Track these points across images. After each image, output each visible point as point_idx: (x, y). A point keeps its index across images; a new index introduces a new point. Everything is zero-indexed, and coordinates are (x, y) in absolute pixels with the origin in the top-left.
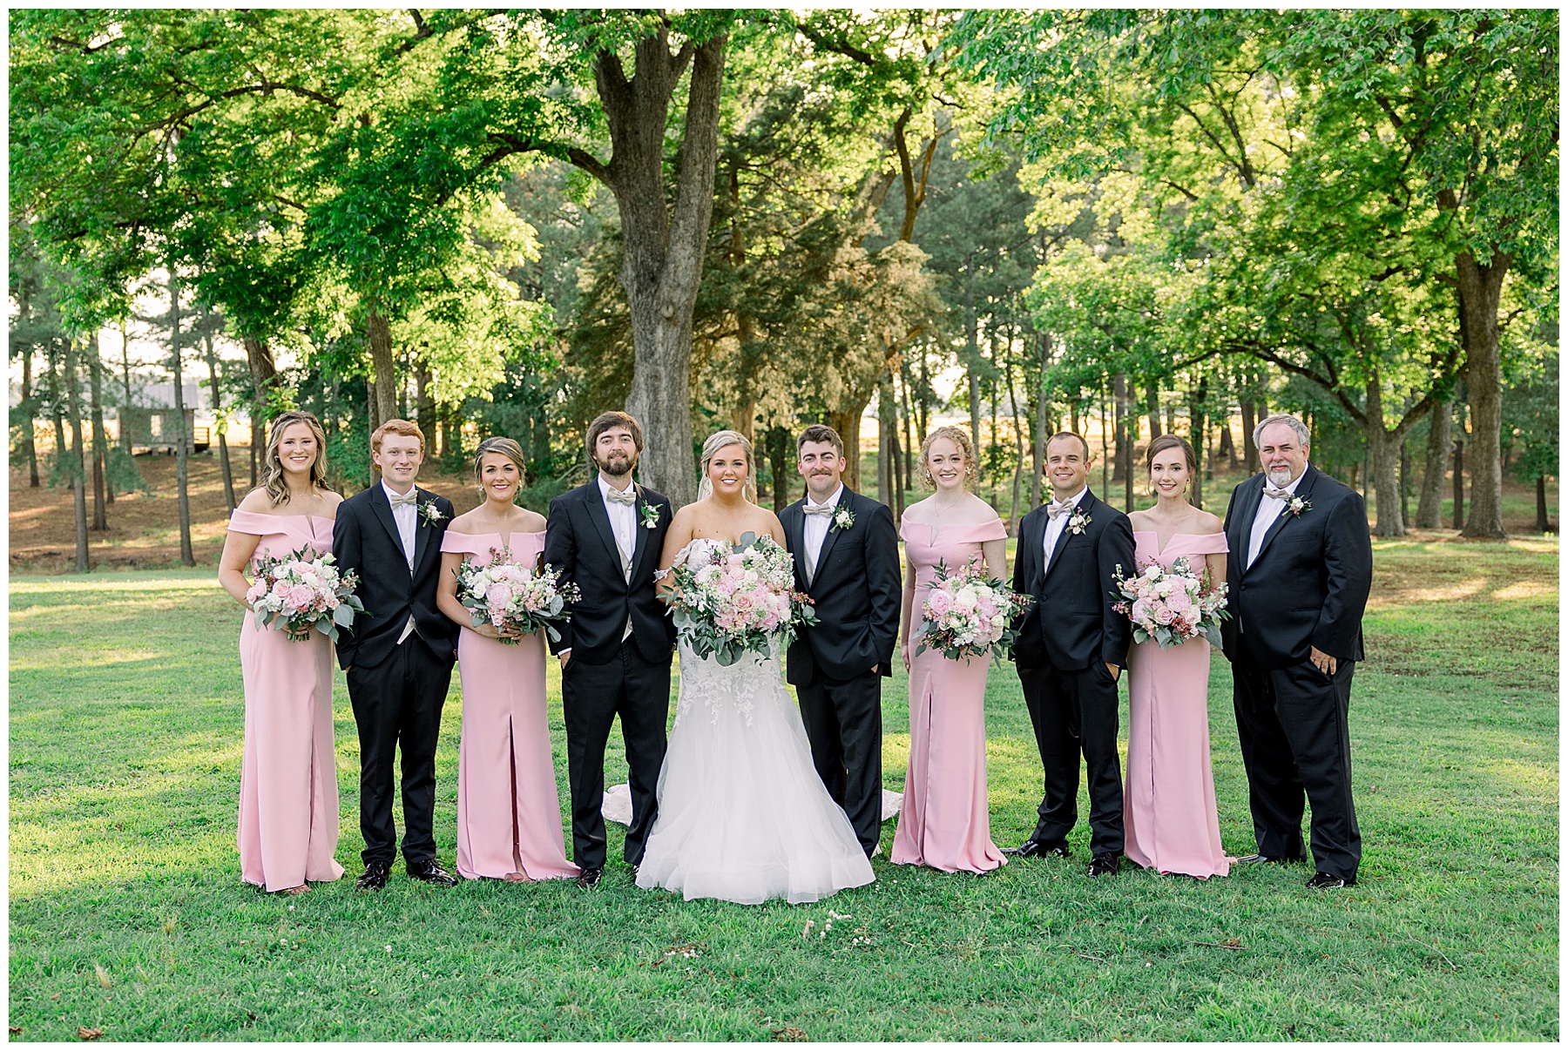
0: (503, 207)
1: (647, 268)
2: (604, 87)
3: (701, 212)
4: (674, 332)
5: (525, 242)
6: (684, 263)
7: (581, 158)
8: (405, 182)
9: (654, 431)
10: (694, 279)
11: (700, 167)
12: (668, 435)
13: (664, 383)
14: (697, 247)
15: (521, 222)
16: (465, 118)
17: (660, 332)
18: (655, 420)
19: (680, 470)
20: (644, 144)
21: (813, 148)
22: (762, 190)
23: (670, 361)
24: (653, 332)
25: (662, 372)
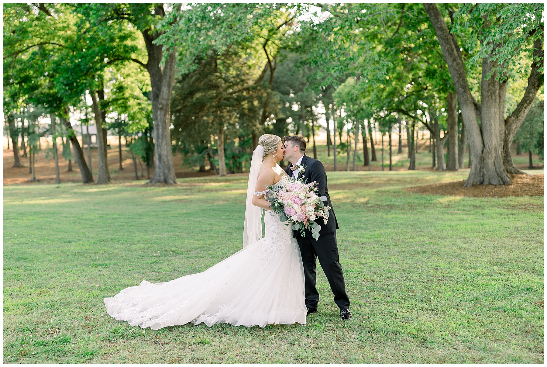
1: (156, 94)
3: (170, 77)
4: (163, 112)
6: (165, 92)
9: (158, 141)
10: (168, 97)
11: (169, 64)
14: (169, 87)
17: (159, 112)
23: (162, 120)
24: (157, 112)
25: (160, 124)
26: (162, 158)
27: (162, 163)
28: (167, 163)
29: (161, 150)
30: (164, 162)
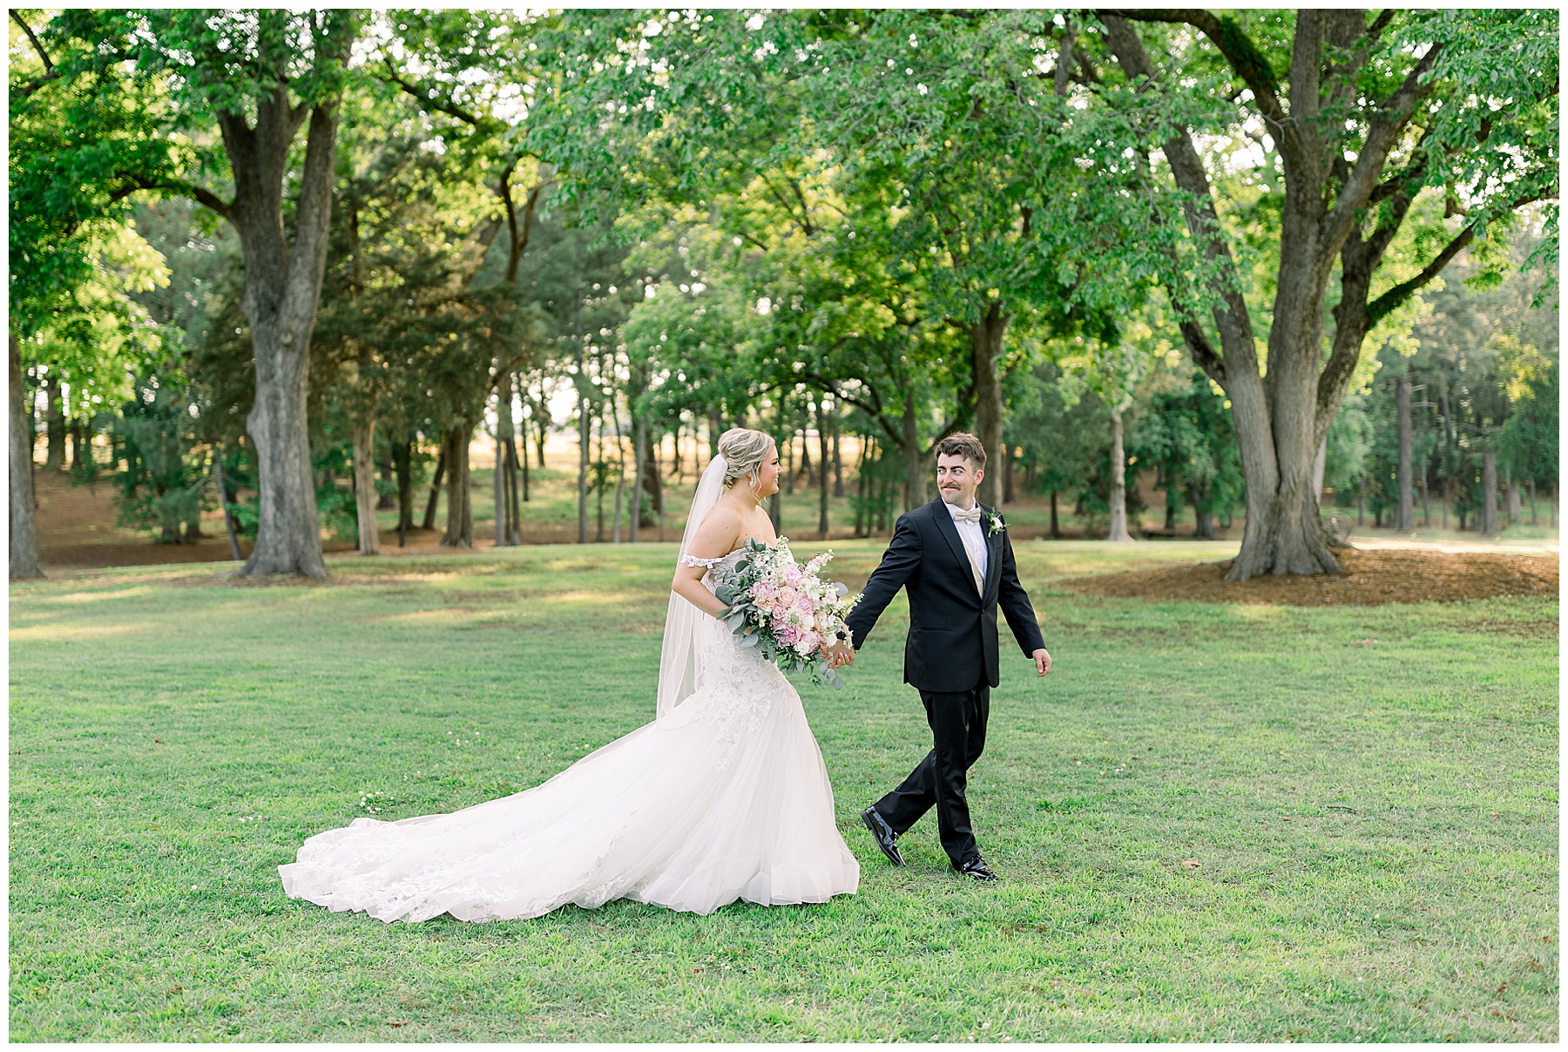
0: (133, 235)
1: (269, 300)
2: (228, 134)
3: (318, 253)
4: (293, 358)
5: (154, 271)
6: (301, 296)
7: (204, 197)
8: (36, 212)
9: (274, 446)
10: (311, 310)
11: (316, 210)
12: (287, 449)
13: (283, 402)
14: (314, 282)
15: (150, 249)
16: (93, 157)
17: (279, 357)
18: (275, 436)
19: (298, 480)
20: (266, 188)
21: (426, 195)
22: (381, 230)
23: (289, 382)
24: (273, 356)
25: (282, 392)
26: (286, 498)
27: (287, 513)
28: (300, 513)
29: (284, 474)
30: (294, 512)
